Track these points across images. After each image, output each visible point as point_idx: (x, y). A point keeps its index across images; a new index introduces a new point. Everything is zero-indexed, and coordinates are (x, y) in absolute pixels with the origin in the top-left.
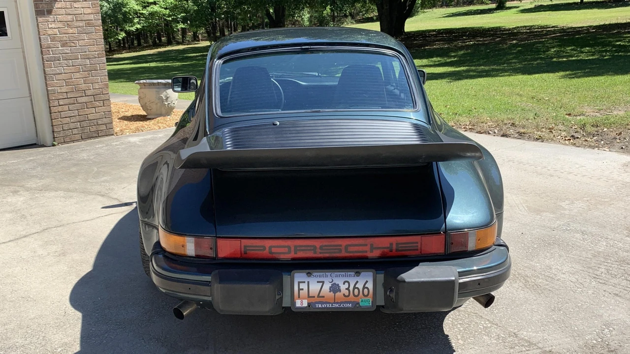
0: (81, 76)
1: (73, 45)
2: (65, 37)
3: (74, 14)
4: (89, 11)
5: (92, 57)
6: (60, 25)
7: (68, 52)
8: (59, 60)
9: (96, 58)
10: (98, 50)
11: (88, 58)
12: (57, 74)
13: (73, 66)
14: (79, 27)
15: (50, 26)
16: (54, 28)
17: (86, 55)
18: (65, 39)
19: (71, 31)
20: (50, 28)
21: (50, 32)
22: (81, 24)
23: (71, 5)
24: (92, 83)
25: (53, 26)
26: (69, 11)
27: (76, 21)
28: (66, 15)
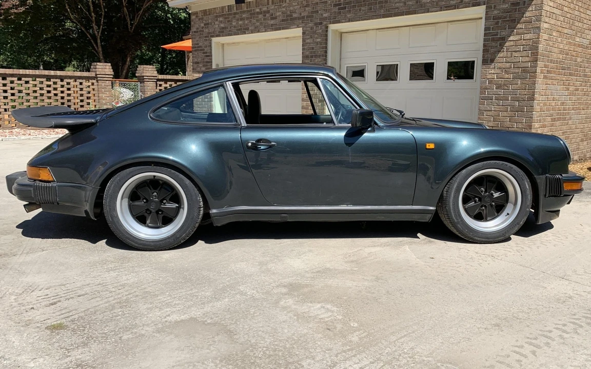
0: (509, 115)
1: (506, 88)
2: (501, 81)
3: (513, 63)
4: (527, 59)
5: (521, 99)
6: (499, 71)
7: (500, 93)
8: (491, 100)
9: (524, 100)
10: (528, 94)
11: (518, 101)
12: (487, 111)
13: (502, 106)
14: (515, 73)
15: (490, 72)
16: (493, 74)
17: (516, 97)
18: (500, 82)
19: (507, 76)
20: (490, 73)
21: (488, 77)
22: (517, 71)
23: (512, 54)
24: (516, 123)
25: (493, 72)
26: (508, 60)
27: (513, 68)
28: (506, 63)
